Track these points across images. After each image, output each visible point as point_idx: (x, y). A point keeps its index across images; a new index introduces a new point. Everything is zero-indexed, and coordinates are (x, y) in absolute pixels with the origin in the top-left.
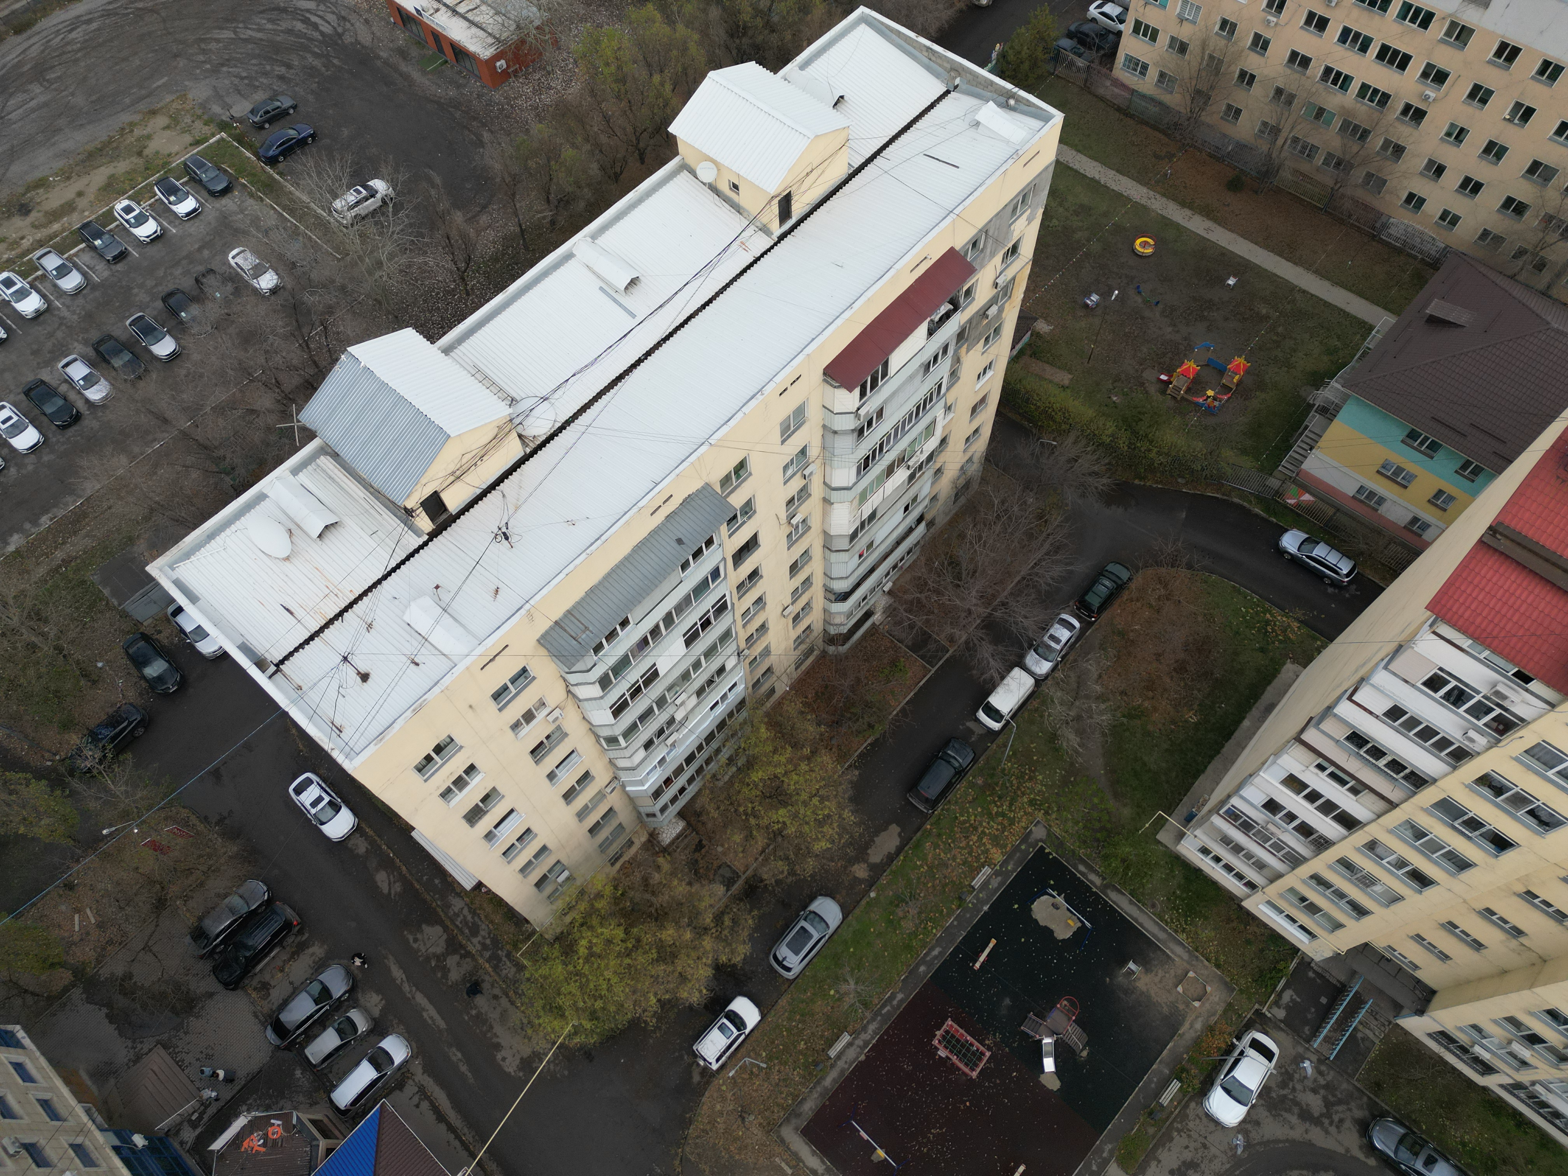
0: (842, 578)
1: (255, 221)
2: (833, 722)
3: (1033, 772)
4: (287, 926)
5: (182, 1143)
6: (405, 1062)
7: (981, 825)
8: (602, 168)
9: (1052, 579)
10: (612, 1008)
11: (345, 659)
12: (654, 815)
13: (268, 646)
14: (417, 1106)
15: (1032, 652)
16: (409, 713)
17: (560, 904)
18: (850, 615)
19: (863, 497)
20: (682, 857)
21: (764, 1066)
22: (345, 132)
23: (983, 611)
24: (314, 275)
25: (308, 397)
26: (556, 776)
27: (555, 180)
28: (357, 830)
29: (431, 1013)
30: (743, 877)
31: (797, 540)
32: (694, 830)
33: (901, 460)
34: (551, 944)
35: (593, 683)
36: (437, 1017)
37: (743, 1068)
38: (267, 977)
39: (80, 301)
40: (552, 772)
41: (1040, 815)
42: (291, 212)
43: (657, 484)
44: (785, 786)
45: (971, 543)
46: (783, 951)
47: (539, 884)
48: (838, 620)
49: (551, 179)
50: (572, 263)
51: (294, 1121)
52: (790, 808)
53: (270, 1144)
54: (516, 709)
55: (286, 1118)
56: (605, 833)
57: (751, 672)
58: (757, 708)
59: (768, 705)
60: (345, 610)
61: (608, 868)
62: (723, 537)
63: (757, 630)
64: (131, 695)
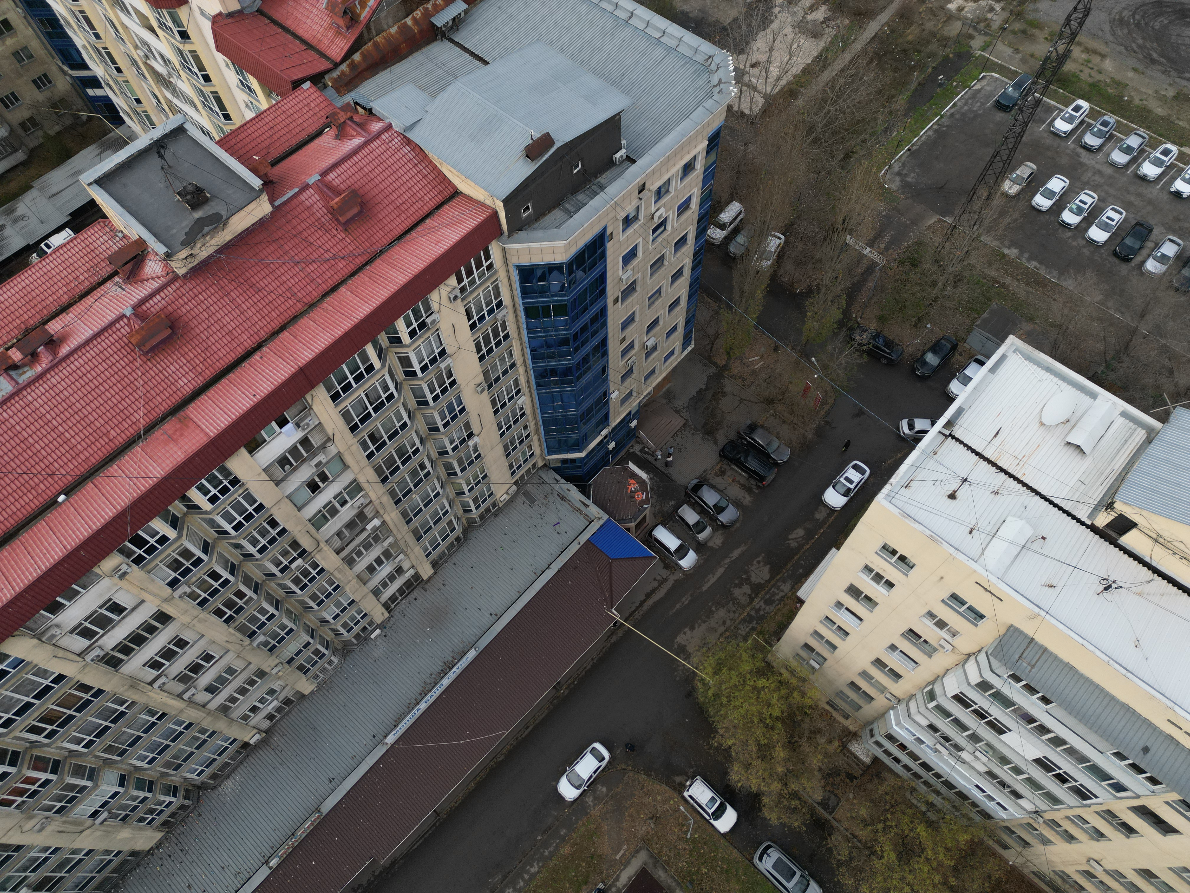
4: (762, 479)
5: (632, 446)
6: (680, 567)
10: (722, 712)
11: (965, 480)
12: (872, 736)
13: (965, 426)
14: (655, 579)
16: (928, 533)
17: (794, 664)
20: (841, 762)
21: (688, 837)
26: (894, 651)
28: (831, 510)
29: (712, 579)
30: (830, 818)
31: (1182, 877)
32: (864, 771)
34: (764, 660)
35: (981, 676)
36: (710, 583)
37: (686, 818)
38: (729, 473)
40: (897, 648)
44: (916, 859)
46: (774, 855)
47: (807, 646)
51: (645, 506)
52: (897, 863)
53: (632, 494)
54: (945, 613)
55: (647, 501)
56: (852, 695)
57: (1021, 825)
58: (985, 831)
59: (991, 842)
60: (1007, 473)
61: (824, 700)
62: (1163, 795)
63: (1066, 831)
64: (911, 349)
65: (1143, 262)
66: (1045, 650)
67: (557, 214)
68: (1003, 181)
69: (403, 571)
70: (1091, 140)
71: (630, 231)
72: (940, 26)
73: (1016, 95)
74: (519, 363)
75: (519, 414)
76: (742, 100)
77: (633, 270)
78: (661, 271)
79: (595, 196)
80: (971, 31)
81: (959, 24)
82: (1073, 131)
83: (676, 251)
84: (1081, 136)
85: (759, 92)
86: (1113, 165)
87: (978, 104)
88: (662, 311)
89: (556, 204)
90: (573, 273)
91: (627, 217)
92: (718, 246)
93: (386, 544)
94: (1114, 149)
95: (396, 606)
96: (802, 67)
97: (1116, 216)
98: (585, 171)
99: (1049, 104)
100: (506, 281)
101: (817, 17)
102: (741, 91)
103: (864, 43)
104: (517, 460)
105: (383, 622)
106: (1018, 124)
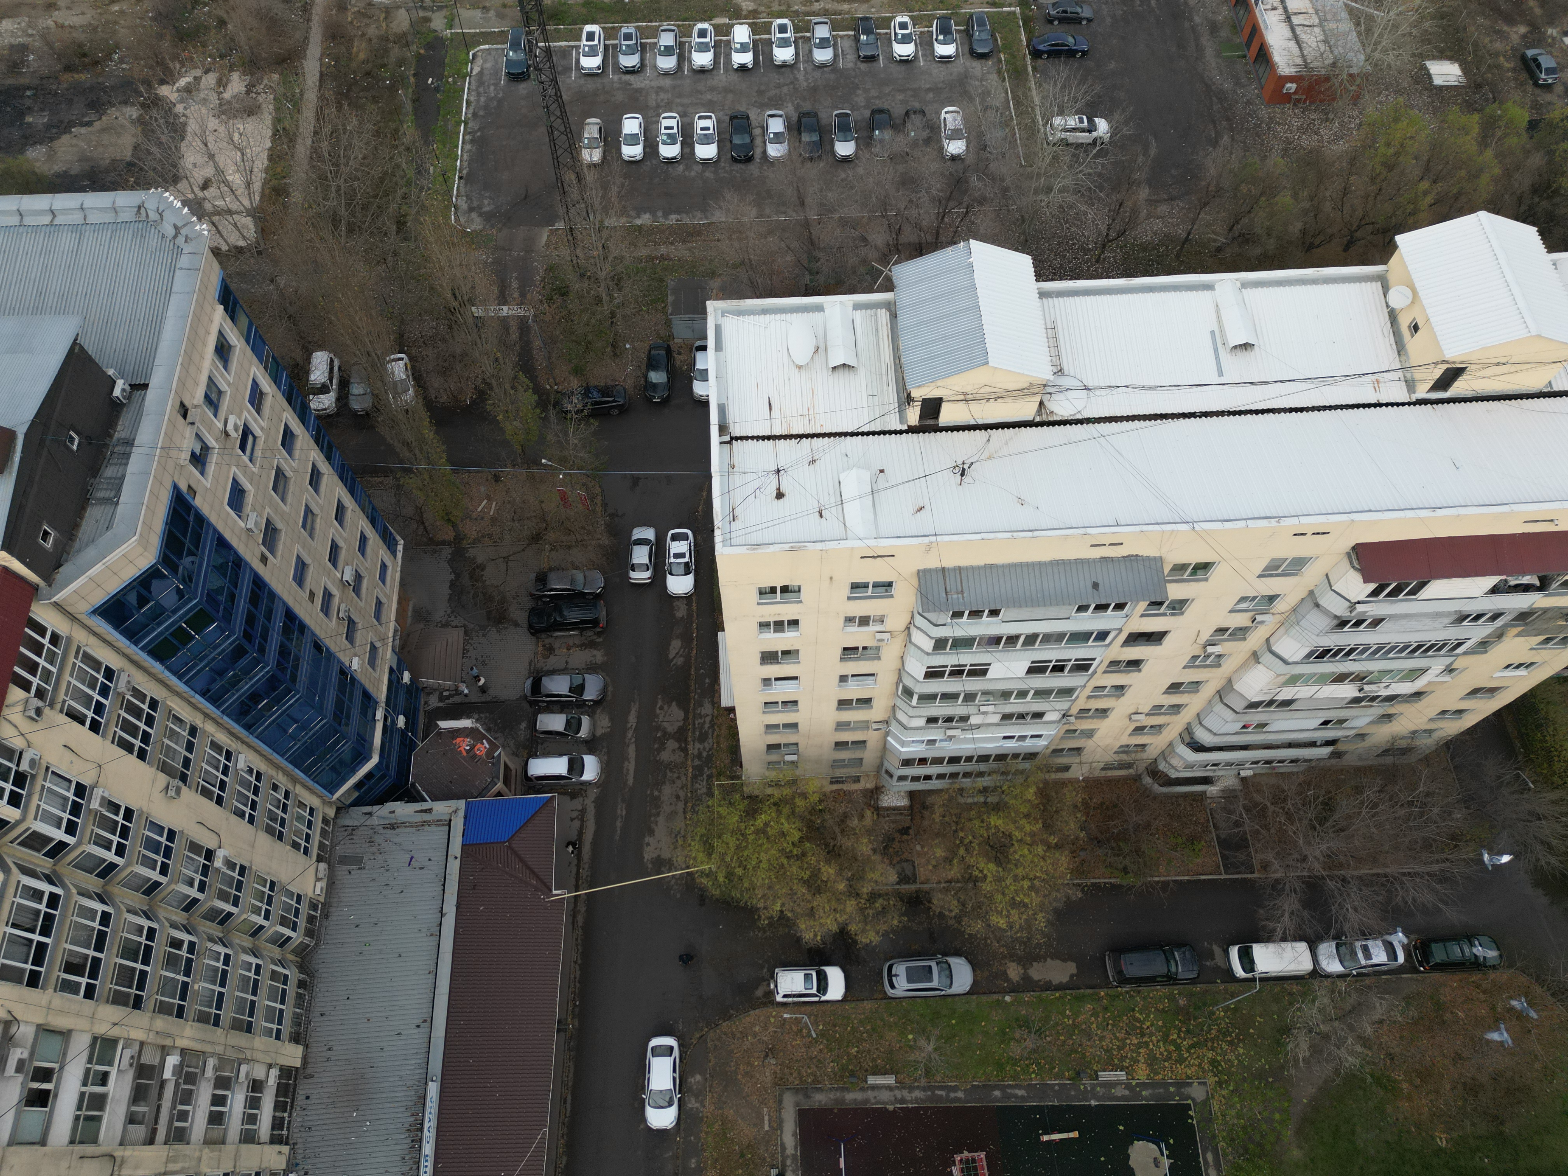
0: (1210, 731)
1: (986, 93)
2: (1096, 838)
3: (1239, 1040)
4: (595, 622)
5: (426, 703)
6: (588, 783)
7: (1150, 1037)
8: (1304, 232)
9: (1414, 900)
10: (746, 885)
11: (778, 471)
12: (891, 776)
13: (737, 420)
14: (572, 820)
15: (1334, 944)
16: (787, 546)
17: (772, 775)
18: (1190, 766)
19: (1293, 680)
20: (886, 826)
21: (814, 1036)
22: (1112, 65)
23: (1318, 868)
24: (993, 166)
25: (911, 257)
26: (846, 681)
27: (1252, 215)
28: (687, 598)
29: (631, 766)
30: (918, 886)
31: (1198, 667)
32: (911, 815)
33: (1360, 678)
34: (744, 798)
35: (932, 638)
36: (632, 772)
37: (798, 1021)
38: (556, 645)
39: (817, 74)
40: (847, 676)
41: (1211, 1080)
42: (1017, 104)
43: (1118, 525)
44: (1012, 850)
45: (1362, 803)
46: (900, 969)
47: (771, 747)
48: (1174, 762)
49: (1249, 212)
50: (1207, 294)
51: (496, 754)
52: (1000, 869)
53: (471, 754)
54: (860, 608)
55: (493, 747)
56: (845, 755)
57: (1062, 738)
58: (1041, 770)
59: (1053, 776)
60: (807, 436)
61: (826, 783)
62: (1135, 612)
63: (1097, 710)
64: (630, 382)
65: (765, 152)
66: (960, 569)
67: (94, 514)
68: (579, 153)
69: (261, 1082)
70: (629, 61)
71: (211, 468)
72: (384, 25)
73: (522, 56)
74: (198, 721)
75: (253, 779)
76: (225, 234)
77: (254, 509)
78: (292, 487)
79: (128, 458)
80: (422, 14)
81: (402, 12)
82: (604, 61)
83: (290, 452)
84: (616, 63)
85: (238, 213)
86: (666, 74)
87: (492, 88)
88: (332, 530)
89: (83, 502)
90: (178, 567)
91: (193, 454)
92: (338, 414)
93: (209, 1073)
94: (655, 58)
95: (288, 1130)
96: (265, 155)
97: (708, 123)
98: (89, 438)
99: (561, 47)
100: (93, 640)
101: (236, 91)
102: (214, 224)
103: (316, 90)
104: (298, 833)
105: (288, 1161)
106: (546, 85)
